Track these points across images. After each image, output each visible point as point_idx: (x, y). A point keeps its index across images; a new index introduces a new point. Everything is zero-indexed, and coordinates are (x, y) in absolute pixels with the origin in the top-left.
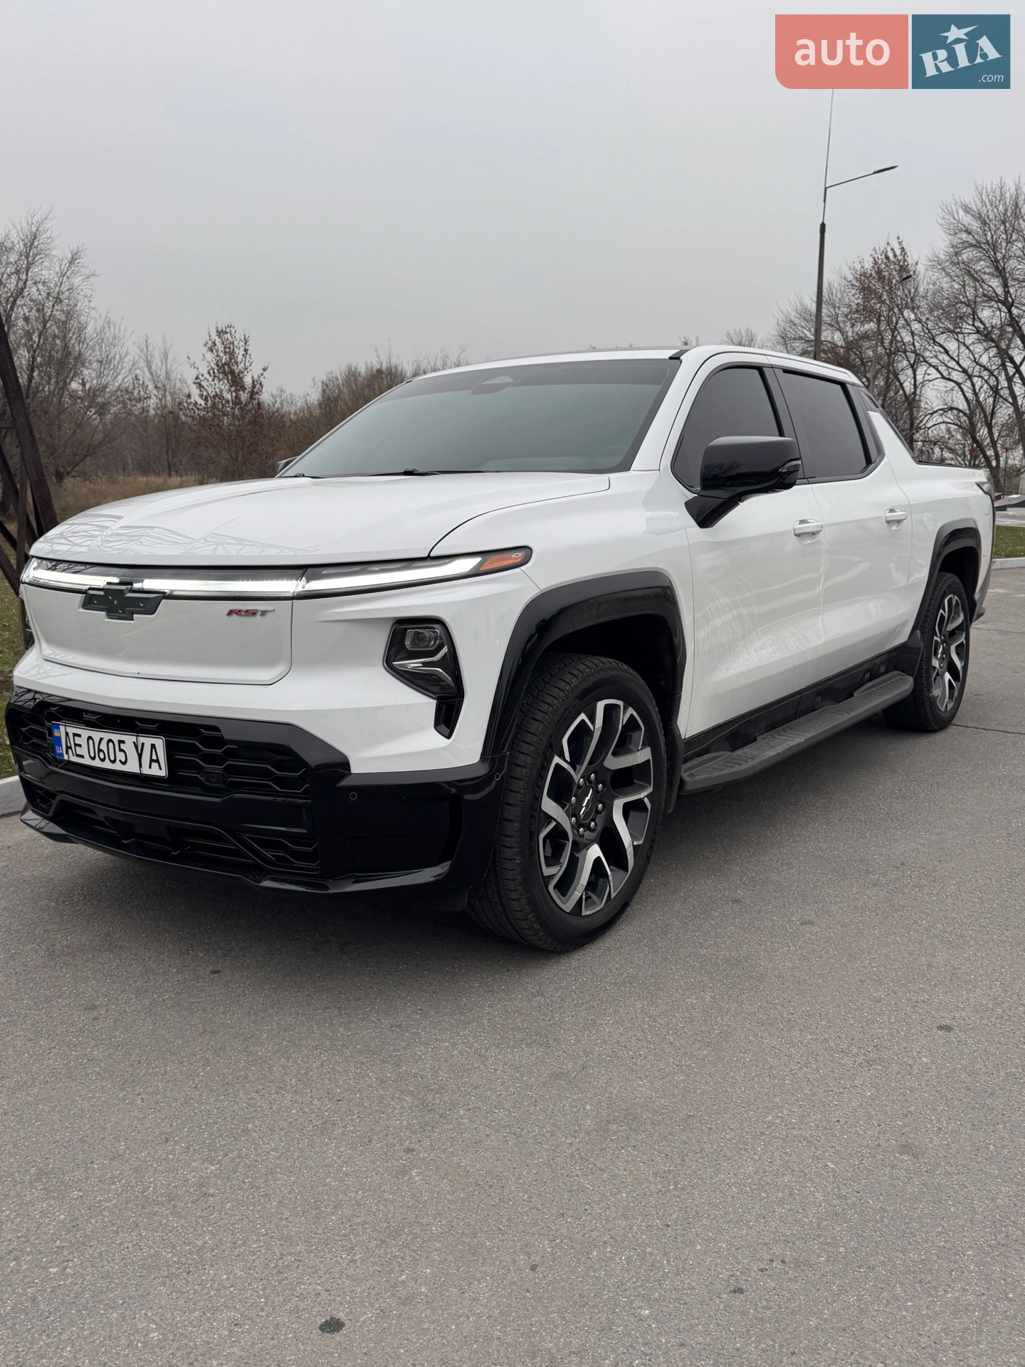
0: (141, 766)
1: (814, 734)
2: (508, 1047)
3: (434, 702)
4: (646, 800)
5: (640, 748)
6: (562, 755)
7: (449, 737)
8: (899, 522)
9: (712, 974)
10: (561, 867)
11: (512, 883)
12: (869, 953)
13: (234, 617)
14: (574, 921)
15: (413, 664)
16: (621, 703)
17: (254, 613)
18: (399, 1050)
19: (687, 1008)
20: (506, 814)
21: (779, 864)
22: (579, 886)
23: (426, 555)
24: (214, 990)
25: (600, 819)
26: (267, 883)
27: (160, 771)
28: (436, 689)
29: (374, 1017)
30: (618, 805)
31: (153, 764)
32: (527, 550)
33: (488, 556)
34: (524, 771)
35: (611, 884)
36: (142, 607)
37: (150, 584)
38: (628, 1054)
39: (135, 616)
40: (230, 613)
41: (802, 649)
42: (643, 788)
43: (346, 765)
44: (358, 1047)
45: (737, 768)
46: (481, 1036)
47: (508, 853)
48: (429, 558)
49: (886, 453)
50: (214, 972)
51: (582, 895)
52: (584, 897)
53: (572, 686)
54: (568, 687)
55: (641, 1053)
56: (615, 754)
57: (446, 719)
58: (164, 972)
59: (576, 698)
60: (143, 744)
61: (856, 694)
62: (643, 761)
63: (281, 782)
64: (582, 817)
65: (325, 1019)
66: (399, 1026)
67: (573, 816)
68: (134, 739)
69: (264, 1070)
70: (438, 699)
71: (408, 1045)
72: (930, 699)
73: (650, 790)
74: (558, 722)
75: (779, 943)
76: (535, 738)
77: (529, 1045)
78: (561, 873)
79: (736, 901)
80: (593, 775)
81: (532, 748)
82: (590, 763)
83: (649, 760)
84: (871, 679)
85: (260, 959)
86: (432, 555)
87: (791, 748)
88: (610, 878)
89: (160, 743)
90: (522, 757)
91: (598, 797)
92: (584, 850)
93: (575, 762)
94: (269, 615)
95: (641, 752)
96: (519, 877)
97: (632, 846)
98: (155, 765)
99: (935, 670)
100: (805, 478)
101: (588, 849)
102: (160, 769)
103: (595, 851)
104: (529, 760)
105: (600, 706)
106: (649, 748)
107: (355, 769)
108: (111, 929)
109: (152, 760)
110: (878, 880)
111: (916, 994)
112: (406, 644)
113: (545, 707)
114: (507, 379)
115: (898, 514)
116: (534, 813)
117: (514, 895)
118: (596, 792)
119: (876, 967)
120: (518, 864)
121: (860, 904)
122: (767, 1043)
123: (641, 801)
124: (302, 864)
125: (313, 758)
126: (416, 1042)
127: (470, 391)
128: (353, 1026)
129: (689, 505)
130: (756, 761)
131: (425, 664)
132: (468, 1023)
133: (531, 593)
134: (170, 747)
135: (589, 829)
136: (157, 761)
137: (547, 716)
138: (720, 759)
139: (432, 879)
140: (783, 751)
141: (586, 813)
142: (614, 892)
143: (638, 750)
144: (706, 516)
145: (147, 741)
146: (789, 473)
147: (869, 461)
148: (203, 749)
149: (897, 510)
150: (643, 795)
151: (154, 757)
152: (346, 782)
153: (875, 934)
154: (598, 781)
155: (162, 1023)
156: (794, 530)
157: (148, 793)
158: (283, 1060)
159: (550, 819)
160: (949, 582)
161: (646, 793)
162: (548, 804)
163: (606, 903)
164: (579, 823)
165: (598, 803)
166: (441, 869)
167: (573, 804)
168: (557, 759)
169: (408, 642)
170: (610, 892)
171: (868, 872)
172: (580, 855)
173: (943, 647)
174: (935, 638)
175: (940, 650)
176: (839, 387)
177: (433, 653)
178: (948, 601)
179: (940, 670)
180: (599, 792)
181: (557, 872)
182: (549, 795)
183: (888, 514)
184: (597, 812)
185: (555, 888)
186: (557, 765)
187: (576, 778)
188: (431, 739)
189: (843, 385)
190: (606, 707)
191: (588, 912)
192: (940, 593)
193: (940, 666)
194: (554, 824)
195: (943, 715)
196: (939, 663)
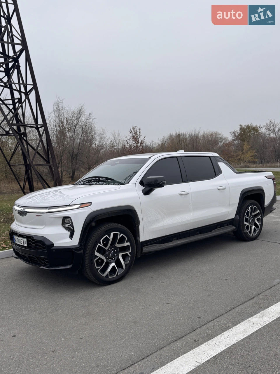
0: (23, 244)
2: (78, 301)
3: (69, 233)
4: (128, 254)
6: (100, 244)
7: (71, 239)
8: (224, 189)
11: (88, 269)
12: (169, 289)
13: (37, 216)
14: (106, 279)
15: (66, 225)
16: (119, 233)
17: (39, 216)
18: (58, 300)
19: (119, 297)
22: (107, 271)
25: (116, 258)
26: (42, 267)
27: (26, 245)
28: (70, 230)
30: (120, 255)
32: (91, 203)
33: (81, 205)
34: (90, 247)
35: (118, 272)
36: (24, 214)
37: (27, 210)
39: (23, 216)
42: (128, 251)
43: (53, 244)
44: (52, 299)
45: (159, 248)
47: (86, 263)
48: (69, 205)
49: (222, 172)
50: (38, 285)
52: (109, 274)
54: (102, 230)
56: (118, 243)
57: (71, 236)
58: (29, 285)
59: (104, 232)
61: (213, 231)
62: (127, 245)
63: (43, 248)
65: (50, 294)
66: (62, 297)
67: (107, 256)
69: (33, 301)
73: (130, 252)
74: (99, 237)
75: (152, 286)
76: (93, 240)
77: (83, 301)
79: (152, 277)
80: (113, 248)
81: (92, 242)
82: (111, 245)
83: (129, 245)
84: (220, 227)
88: (117, 270)
89: (25, 239)
90: (90, 244)
91: (114, 253)
93: (105, 245)
94: (42, 216)
95: (126, 243)
97: (124, 264)
99: (246, 225)
100: (187, 181)
101: (111, 264)
103: (113, 264)
104: (91, 244)
105: (112, 233)
106: (129, 243)
107: (55, 245)
108: (26, 277)
111: (170, 297)
113: (96, 234)
114: (118, 162)
115: (224, 187)
116: (92, 255)
117: (88, 272)
119: (167, 292)
120: (89, 266)
121: (179, 279)
122: (129, 304)
123: (127, 254)
124: (47, 264)
125: (47, 243)
126: (62, 299)
129: (143, 191)
130: (165, 246)
131: (68, 225)
132: (75, 297)
133: (91, 211)
134: (27, 240)
135: (113, 259)
137: (96, 236)
138: (158, 245)
139: (69, 268)
141: (111, 256)
144: (146, 193)
146: (162, 184)
147: (216, 175)
148: (32, 241)
150: (127, 253)
151: (25, 242)
152: (53, 248)
153: (175, 285)
155: (22, 293)
156: (178, 193)
157: (24, 249)
158: (37, 300)
159: (98, 257)
160: (250, 202)
161: (128, 252)
162: (97, 254)
163: (116, 276)
164: (109, 258)
165: (115, 254)
166: (71, 266)
167: (106, 254)
168: (99, 244)
169: (66, 221)
170: (117, 273)
171: (189, 273)
172: (109, 265)
173: (252, 219)
174: (245, 217)
175: (251, 220)
176: (209, 158)
177: (69, 223)
178: (251, 208)
179: (250, 225)
180: (115, 252)
181: (100, 268)
182: (97, 251)
183: (219, 188)
184: (115, 256)
185: (100, 271)
186: (99, 246)
187: (106, 248)
188: (69, 240)
189: (209, 157)
190: (114, 234)
191: (111, 277)
192: (246, 206)
193: (251, 224)
194: (98, 258)
195: (251, 237)
196: (250, 223)
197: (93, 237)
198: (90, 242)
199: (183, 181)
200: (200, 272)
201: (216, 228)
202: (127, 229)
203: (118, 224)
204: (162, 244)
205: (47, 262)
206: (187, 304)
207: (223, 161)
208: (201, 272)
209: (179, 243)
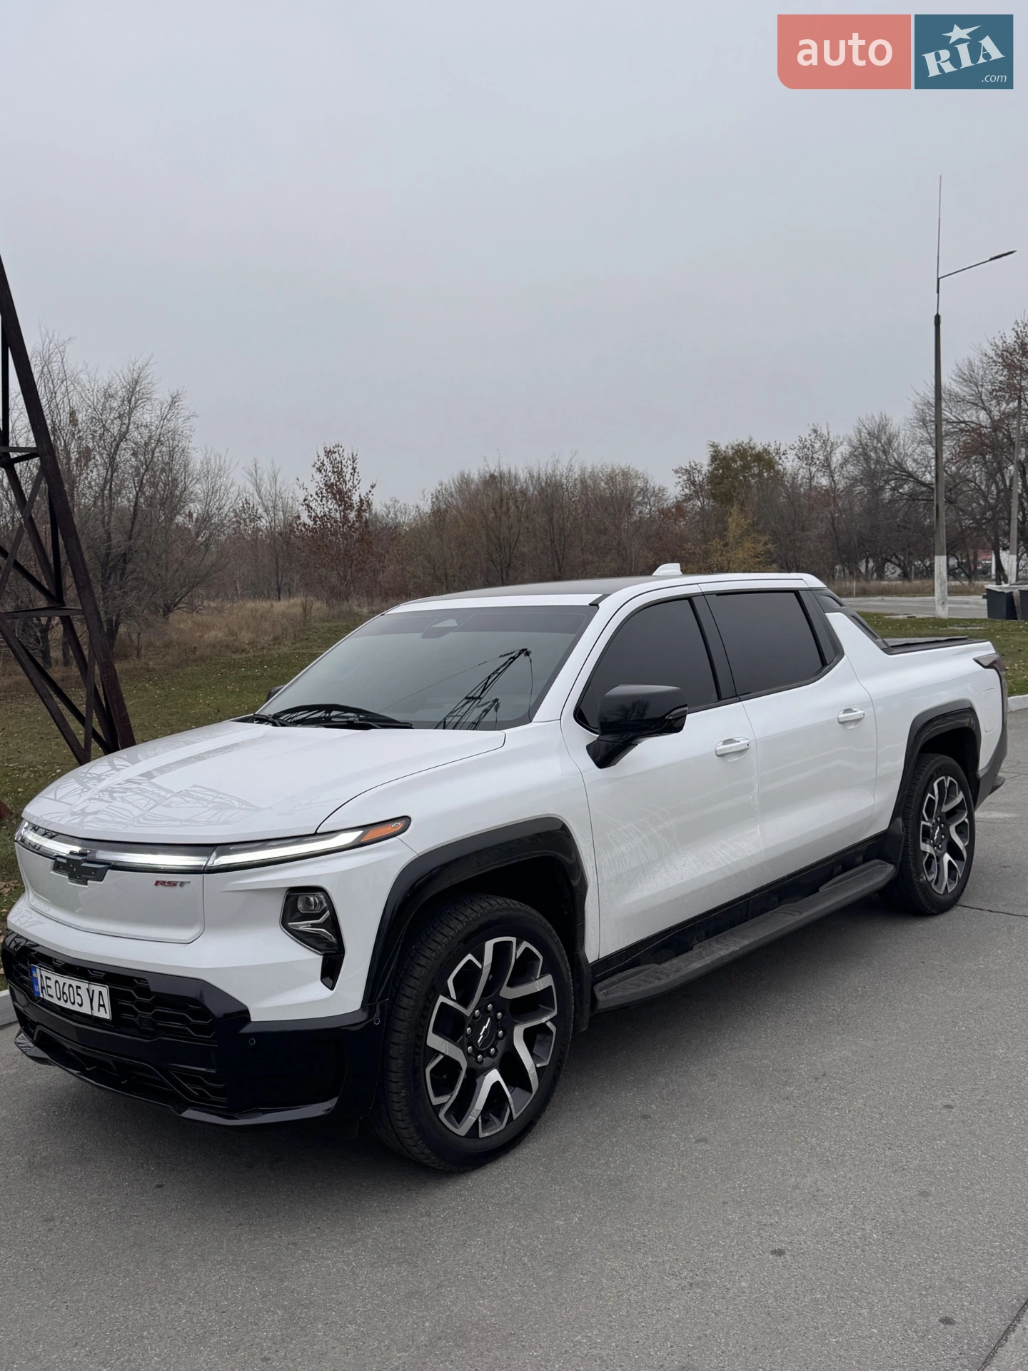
0: (92, 1009)
1: (752, 940)
2: (381, 1266)
3: (321, 957)
4: (549, 1024)
5: (538, 977)
6: (447, 995)
7: (332, 989)
8: (858, 720)
9: (589, 1195)
10: (451, 1095)
11: (399, 1114)
12: (745, 1173)
13: (160, 886)
14: (471, 1144)
15: (303, 926)
16: (513, 940)
17: (173, 884)
18: (287, 1267)
19: (553, 1230)
20: (391, 1052)
21: (704, 1075)
22: (474, 1111)
23: (314, 832)
24: (153, 1204)
25: (501, 1046)
26: (190, 1114)
27: (105, 1014)
28: (322, 946)
29: (277, 1235)
30: (519, 1032)
31: (101, 1008)
32: (407, 819)
33: (366, 830)
34: (407, 1012)
35: (512, 1106)
36: (93, 875)
38: (482, 1274)
39: (89, 882)
40: (157, 883)
41: (735, 860)
42: (546, 1013)
43: (246, 1012)
44: (255, 1262)
45: (657, 983)
46: (362, 1255)
47: (394, 1087)
48: (316, 834)
49: (845, 652)
50: (159, 1186)
51: (477, 1119)
52: (480, 1120)
53: (457, 931)
54: (452, 933)
55: (494, 1273)
56: (511, 984)
57: (330, 973)
58: (118, 1185)
59: (459, 942)
60: (93, 991)
61: (822, 889)
62: (543, 988)
63: (197, 1029)
64: (480, 1045)
65: (236, 1235)
66: (295, 1244)
67: (469, 1045)
68: (86, 986)
69: (172, 1282)
70: (324, 955)
71: (297, 1262)
72: (921, 884)
73: (555, 1013)
74: (441, 966)
75: (665, 1162)
76: (418, 983)
77: (399, 1264)
78: (451, 1101)
79: (645, 1117)
80: (490, 1006)
81: (415, 992)
82: (484, 994)
83: (551, 987)
84: (844, 871)
85: (200, 1174)
86: (318, 831)
87: (722, 958)
88: (511, 1100)
89: (105, 990)
90: (406, 1000)
91: (496, 1025)
92: (482, 1076)
93: (464, 999)
94: (186, 886)
95: (540, 980)
96: (405, 1108)
97: (535, 1069)
98: (102, 1009)
99: (926, 855)
100: (737, 696)
101: (485, 1075)
102: (106, 1013)
103: (494, 1076)
104: (412, 1003)
105: (489, 946)
106: (550, 976)
107: (255, 1017)
108: (86, 1141)
109: (100, 1005)
110: (792, 1092)
111: (768, 1217)
112: (298, 907)
113: (428, 953)
114: (452, 623)
115: (858, 713)
116: (417, 1050)
117: (402, 1124)
118: (494, 1020)
119: (744, 1188)
120: (404, 1097)
121: (761, 1120)
122: (610, 1265)
123: (544, 1025)
124: (217, 1098)
125: (217, 1010)
126: (304, 1259)
127: (421, 634)
128: (256, 1242)
129: (591, 749)
130: (679, 974)
131: (313, 926)
132: (356, 1242)
133: (408, 857)
134: (113, 995)
135: (489, 1055)
136: (103, 1006)
137: (430, 962)
138: (645, 972)
139: (323, 1113)
140: (712, 962)
141: (485, 1042)
142: (516, 1113)
143: (536, 979)
144: (605, 756)
145: (97, 988)
146: (677, 719)
147: (824, 663)
148: (137, 998)
149: (854, 709)
150: (544, 1020)
151: (101, 1003)
152: (246, 1030)
153: (760, 1153)
154: (496, 1010)
155: (102, 1235)
156: (716, 752)
157: (97, 1032)
158: (189, 1273)
159: (437, 1053)
160: (937, 765)
161: (549, 1017)
162: (434, 1041)
163: (507, 1124)
164: (476, 1052)
165: (498, 1030)
166: (330, 1104)
167: (467, 1035)
168: (442, 999)
169: (300, 906)
170: (511, 1114)
171: (786, 1084)
172: (478, 1081)
173: (941, 828)
174: (923, 823)
175: (937, 831)
176: (793, 594)
177: (318, 916)
178: (938, 784)
179: (936, 852)
180: (497, 1020)
181: (448, 1100)
182: (435, 1031)
183: (842, 716)
184: (498, 1038)
185: (447, 1115)
186: (443, 1004)
187: (467, 1012)
188: (319, 990)
189: (796, 592)
190: (496, 945)
191: (486, 1135)
192: (923, 779)
193: (938, 848)
194: (442, 1057)
195: (942, 898)
196: (934, 846)
197: (419, 969)
198: (408, 991)
199: (723, 695)
200: (824, 1075)
201: (830, 877)
202: (542, 917)
203: (508, 901)
204: (660, 963)
205: (214, 1091)
206: (858, 1251)
207: (838, 606)
208: (834, 1078)
209: (722, 953)
